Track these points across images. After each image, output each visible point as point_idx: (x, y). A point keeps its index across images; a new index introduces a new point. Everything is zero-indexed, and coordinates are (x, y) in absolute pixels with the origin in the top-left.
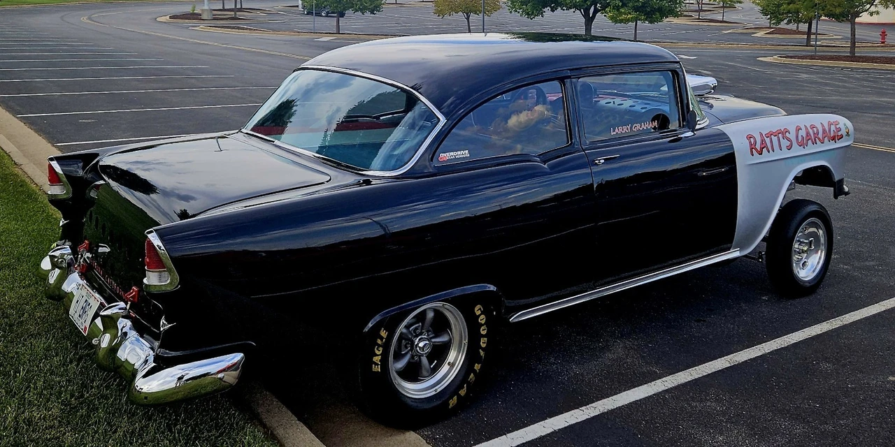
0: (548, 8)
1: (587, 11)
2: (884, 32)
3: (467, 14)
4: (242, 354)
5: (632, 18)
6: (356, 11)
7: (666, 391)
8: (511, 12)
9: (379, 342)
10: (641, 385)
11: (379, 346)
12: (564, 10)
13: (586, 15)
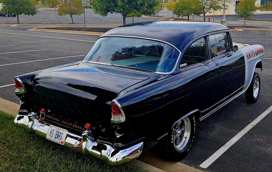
0: (110, 12)
1: (123, 14)
2: (209, 19)
3: (71, 15)
4: (143, 142)
5: (132, 15)
6: (26, 14)
7: (243, 137)
8: (96, 14)
9: (173, 133)
10: (233, 137)
11: (173, 134)
12: (116, 13)
13: (123, 15)
